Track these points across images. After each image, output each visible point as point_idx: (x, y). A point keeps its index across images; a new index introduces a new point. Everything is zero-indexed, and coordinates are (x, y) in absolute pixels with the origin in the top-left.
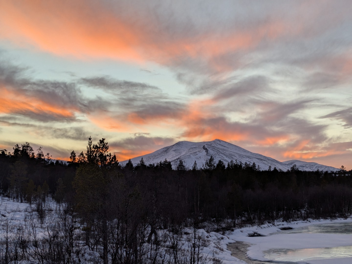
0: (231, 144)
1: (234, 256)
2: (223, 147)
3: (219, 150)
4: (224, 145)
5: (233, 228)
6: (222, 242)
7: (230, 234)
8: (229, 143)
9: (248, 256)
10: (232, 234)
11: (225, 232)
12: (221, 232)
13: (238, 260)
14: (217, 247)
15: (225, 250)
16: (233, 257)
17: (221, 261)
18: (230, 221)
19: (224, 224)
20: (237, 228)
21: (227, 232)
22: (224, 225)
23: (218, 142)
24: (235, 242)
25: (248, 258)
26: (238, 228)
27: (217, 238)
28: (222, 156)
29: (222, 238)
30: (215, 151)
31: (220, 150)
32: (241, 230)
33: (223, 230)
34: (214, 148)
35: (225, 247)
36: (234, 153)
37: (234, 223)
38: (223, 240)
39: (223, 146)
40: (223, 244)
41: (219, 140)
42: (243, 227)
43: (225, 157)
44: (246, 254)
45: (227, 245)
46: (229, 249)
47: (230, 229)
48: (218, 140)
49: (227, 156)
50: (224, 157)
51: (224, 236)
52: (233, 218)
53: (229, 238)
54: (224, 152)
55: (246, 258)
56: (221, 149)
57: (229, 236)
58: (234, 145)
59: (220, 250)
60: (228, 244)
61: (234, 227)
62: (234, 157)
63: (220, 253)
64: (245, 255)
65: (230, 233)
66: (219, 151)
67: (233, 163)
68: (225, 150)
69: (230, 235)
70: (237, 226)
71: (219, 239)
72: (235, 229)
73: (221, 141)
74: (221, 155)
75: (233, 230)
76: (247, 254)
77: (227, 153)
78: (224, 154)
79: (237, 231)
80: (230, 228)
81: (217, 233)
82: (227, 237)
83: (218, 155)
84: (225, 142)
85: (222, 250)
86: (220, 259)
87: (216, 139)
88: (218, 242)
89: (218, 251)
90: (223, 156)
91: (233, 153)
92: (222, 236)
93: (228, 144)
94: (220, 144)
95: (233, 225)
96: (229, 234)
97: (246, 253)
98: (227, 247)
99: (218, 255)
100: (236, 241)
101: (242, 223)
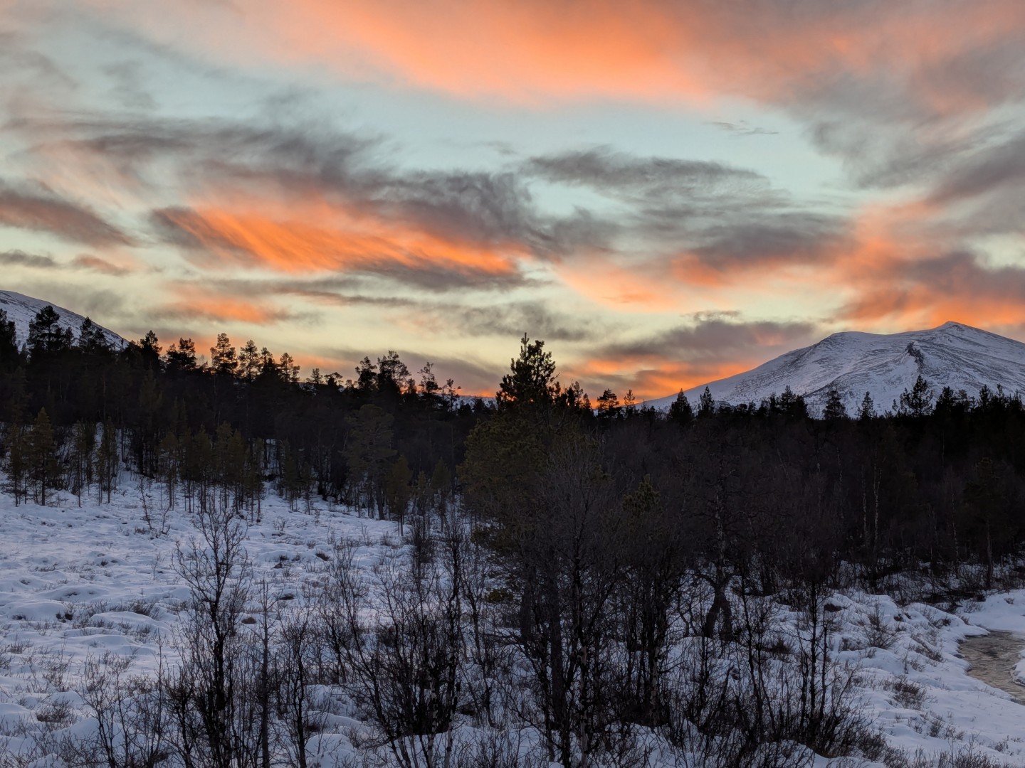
0: (995, 336)
2: (969, 347)
3: (957, 354)
4: (972, 340)
5: (984, 592)
6: (945, 633)
7: (974, 608)
8: (989, 334)
9: (1020, 675)
10: (980, 610)
11: (958, 603)
12: (945, 605)
13: (981, 684)
14: (922, 647)
15: (945, 655)
16: (969, 678)
18: (974, 569)
19: (957, 578)
20: (996, 590)
21: (964, 603)
22: (955, 583)
23: (955, 331)
24: (986, 632)
25: (1018, 680)
26: (999, 591)
27: (927, 621)
28: (967, 374)
29: (946, 622)
30: (945, 360)
31: (961, 356)
32: (1006, 595)
33: (951, 599)
34: (942, 351)
35: (948, 648)
36: (1007, 364)
37: (989, 575)
38: (948, 628)
39: (970, 342)
40: (947, 641)
41: (957, 326)
42: (1017, 588)
43: (977, 377)
44: (1014, 668)
45: (960, 642)
47: (971, 596)
48: (954, 326)
49: (983, 373)
50: (976, 375)
51: (950, 616)
52: (984, 561)
53: (969, 622)
54: (975, 359)
56: (966, 353)
57: (967, 616)
58: (1005, 339)
59: (930, 657)
60: (964, 639)
61: (988, 586)
62: (1005, 375)
63: (928, 666)
64: (1012, 672)
65: (974, 606)
66: (961, 360)
67: (989, 395)
68: (976, 355)
69: (974, 611)
70: (996, 584)
71: (935, 624)
72: (990, 595)
73: (963, 328)
74: (966, 369)
75: (981, 599)
76: (1017, 669)
77: (984, 362)
78: (974, 367)
79: (995, 600)
80: (973, 592)
81: (929, 607)
82: (962, 618)
83: (955, 370)
84: (977, 330)
85: (937, 657)
87: (947, 323)
88: (932, 633)
89: (922, 659)
90: (973, 374)
91: (1002, 364)
92: (943, 615)
93: (985, 335)
94: (960, 335)
95: (982, 583)
96: (969, 610)
97: (1014, 666)
99: (921, 671)
100: (991, 631)
101: (1012, 577)
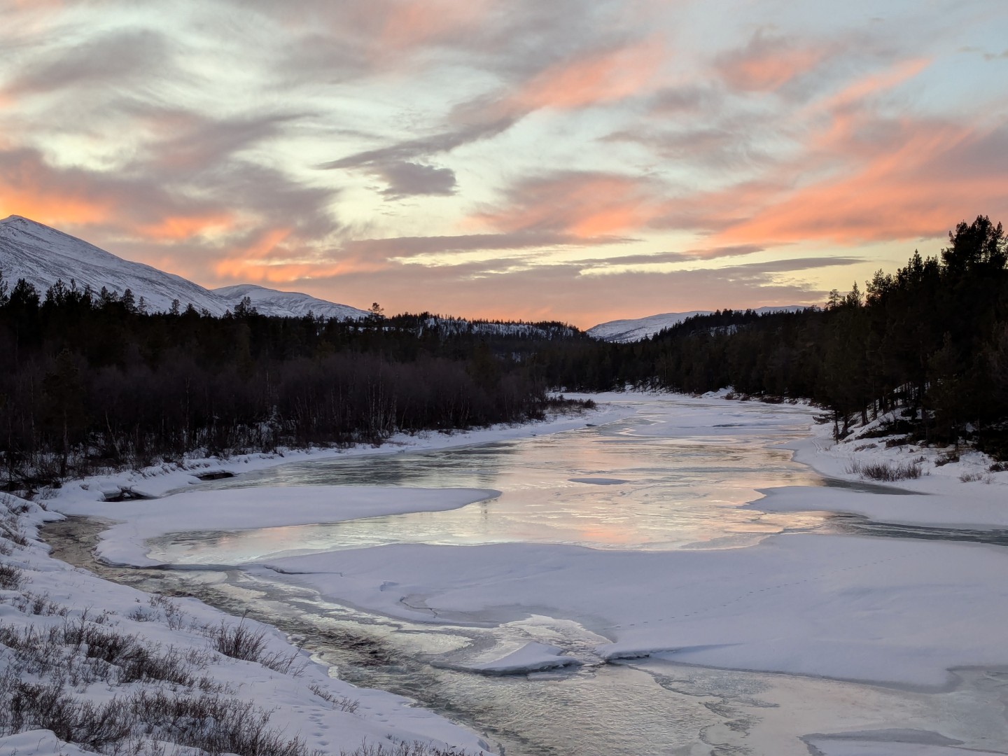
0: (59, 233)
1: (57, 557)
2: (32, 242)
3: (20, 248)
4: (36, 235)
5: (60, 479)
6: (23, 519)
7: (50, 495)
8: (53, 230)
9: (102, 555)
10: (56, 496)
11: (34, 490)
12: (22, 492)
13: (69, 567)
14: (7, 533)
15: (30, 540)
16: (54, 560)
17: (17, 572)
18: (49, 458)
19: (32, 466)
20: (71, 477)
21: (41, 490)
22: (31, 472)
23: (19, 225)
24: (64, 518)
25: (100, 560)
26: (75, 478)
27: (7, 508)
28: (30, 268)
29: (25, 509)
30: (9, 253)
31: (25, 251)
32: (82, 482)
33: (29, 486)
34: (6, 244)
35: (31, 534)
36: (69, 261)
37: (63, 463)
38: (26, 514)
39: (34, 237)
40: (27, 525)
41: (21, 220)
42: (91, 475)
43: (40, 272)
44: (95, 549)
45: (39, 527)
46: (44, 540)
47: (48, 483)
48: (18, 220)
49: (46, 269)
50: (39, 270)
51: (29, 503)
52: (59, 449)
53: (47, 508)
54: (39, 254)
55: (94, 562)
56: (29, 247)
57: (44, 502)
58: (68, 236)
59: (16, 542)
60: (43, 525)
61: (63, 474)
62: (66, 271)
63: (16, 551)
64: (93, 552)
65: (50, 492)
66: (24, 254)
67: (63, 289)
68: (38, 249)
69: (50, 498)
70: (70, 471)
71: (14, 511)
72: (66, 481)
73: (28, 222)
74: (28, 264)
75: (58, 485)
76: (98, 550)
77: (47, 258)
78: (37, 262)
79: (71, 486)
80: (50, 480)
81: (8, 494)
82: (40, 505)
83: (18, 264)
84: (41, 225)
85: (23, 542)
86: (12, 568)
87: (11, 216)
88: (12, 520)
89: (9, 544)
90: (35, 268)
91: (65, 261)
92: (23, 502)
93: (49, 231)
94: (24, 230)
95: (58, 470)
96: (46, 497)
97: (94, 547)
98: (39, 532)
99: (8, 555)
100: (68, 516)
101: (86, 465)
